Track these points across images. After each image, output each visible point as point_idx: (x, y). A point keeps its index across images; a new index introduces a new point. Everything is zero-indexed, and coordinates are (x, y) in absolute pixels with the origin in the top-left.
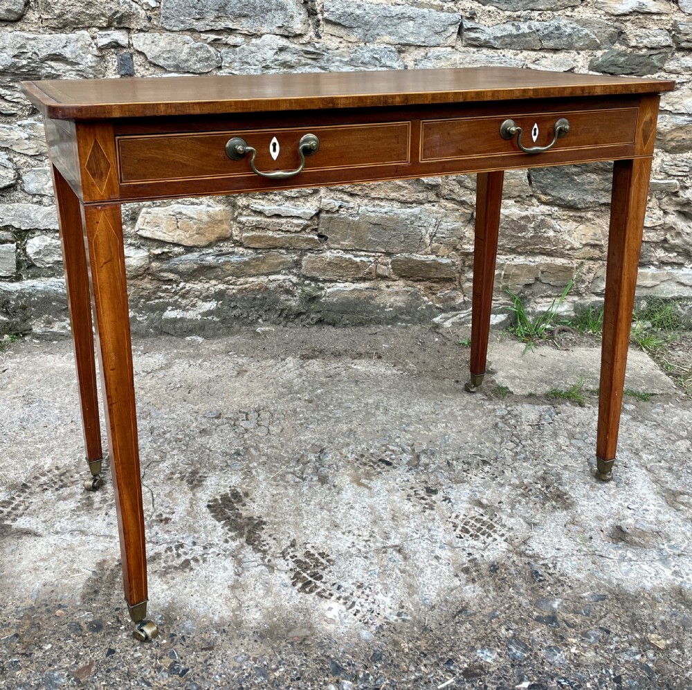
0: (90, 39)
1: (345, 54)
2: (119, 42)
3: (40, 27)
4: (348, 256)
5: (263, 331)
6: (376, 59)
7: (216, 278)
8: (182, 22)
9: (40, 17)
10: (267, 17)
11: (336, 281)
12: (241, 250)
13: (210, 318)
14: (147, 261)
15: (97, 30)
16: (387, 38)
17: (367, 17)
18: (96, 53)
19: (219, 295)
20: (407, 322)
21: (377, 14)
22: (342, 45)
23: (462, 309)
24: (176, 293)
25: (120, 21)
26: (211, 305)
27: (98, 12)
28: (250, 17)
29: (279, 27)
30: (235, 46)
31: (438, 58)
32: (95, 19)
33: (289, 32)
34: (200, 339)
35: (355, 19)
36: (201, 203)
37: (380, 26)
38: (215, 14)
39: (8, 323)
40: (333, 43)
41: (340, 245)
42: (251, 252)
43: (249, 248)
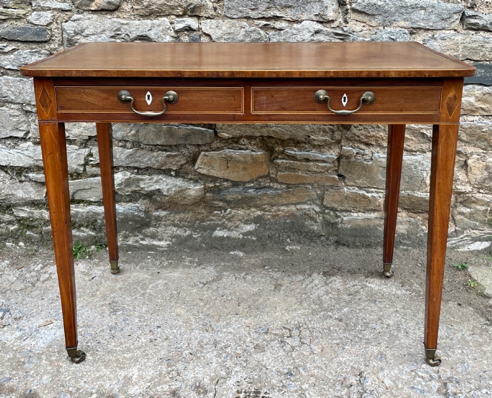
0: (169, 24)
1: (367, 36)
2: (192, 26)
3: (131, 15)
4: (361, 192)
5: (291, 249)
6: (393, 39)
7: (256, 206)
8: (241, 12)
9: (132, 8)
10: (307, 8)
11: (351, 211)
12: (276, 185)
13: (250, 237)
14: (203, 193)
15: (174, 17)
16: (402, 23)
17: (386, 7)
18: (173, 34)
19: (258, 220)
20: (408, 245)
21: (395, 5)
22: (364, 28)
23: (454, 237)
24: (224, 217)
25: (193, 12)
26: (250, 227)
27: (176, 4)
28: (294, 7)
29: (316, 15)
30: (281, 30)
31: (443, 39)
32: (173, 9)
33: (324, 19)
34: (241, 254)
35: (377, 9)
36: (247, 149)
37: (397, 14)
38: (267, 5)
39: (95, 237)
40: (358, 27)
41: (355, 183)
42: (284, 186)
43: (282, 183)
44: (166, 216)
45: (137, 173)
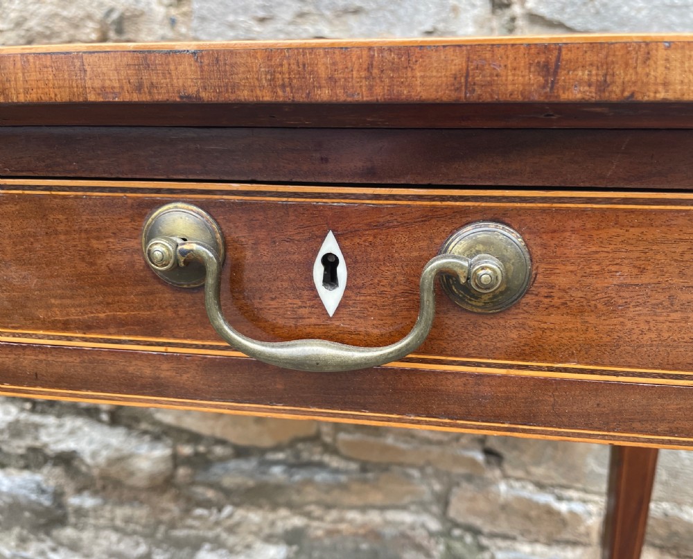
4: (545, 498)
7: (291, 506)
8: (232, 26)
10: (402, 12)
11: (514, 539)
12: (335, 462)
14: (170, 465)
17: (626, 9)
19: (293, 536)
24: (217, 523)
27: (81, 13)
28: (367, 13)
35: (598, 13)
38: (295, 7)
41: (528, 473)
42: (353, 466)
43: (348, 459)
44: (95, 509)
45: (33, 410)
